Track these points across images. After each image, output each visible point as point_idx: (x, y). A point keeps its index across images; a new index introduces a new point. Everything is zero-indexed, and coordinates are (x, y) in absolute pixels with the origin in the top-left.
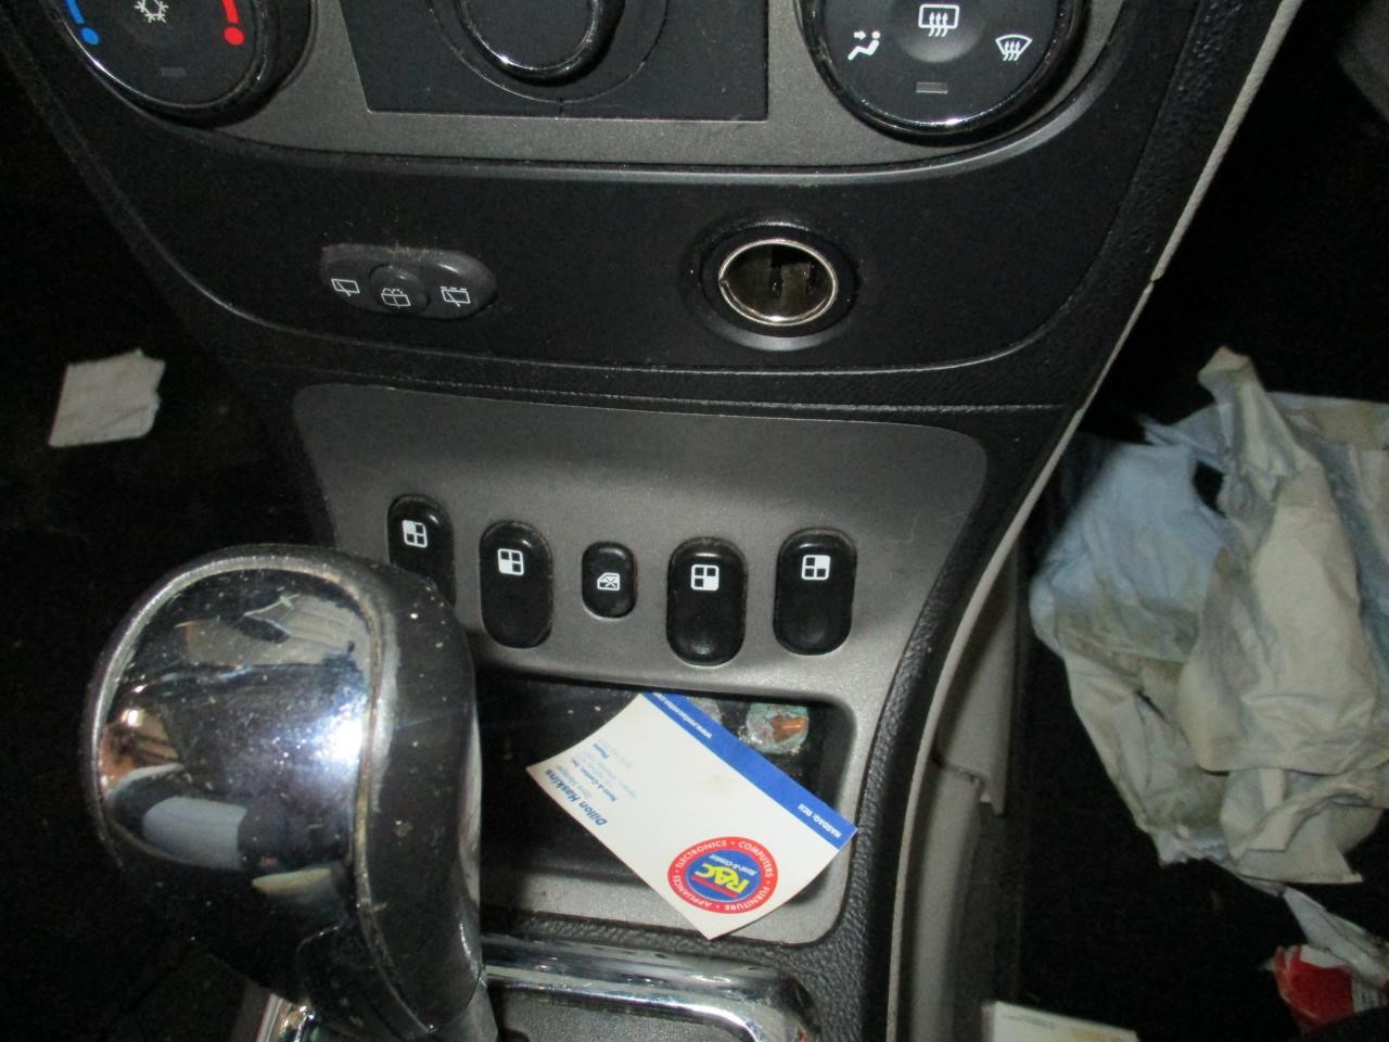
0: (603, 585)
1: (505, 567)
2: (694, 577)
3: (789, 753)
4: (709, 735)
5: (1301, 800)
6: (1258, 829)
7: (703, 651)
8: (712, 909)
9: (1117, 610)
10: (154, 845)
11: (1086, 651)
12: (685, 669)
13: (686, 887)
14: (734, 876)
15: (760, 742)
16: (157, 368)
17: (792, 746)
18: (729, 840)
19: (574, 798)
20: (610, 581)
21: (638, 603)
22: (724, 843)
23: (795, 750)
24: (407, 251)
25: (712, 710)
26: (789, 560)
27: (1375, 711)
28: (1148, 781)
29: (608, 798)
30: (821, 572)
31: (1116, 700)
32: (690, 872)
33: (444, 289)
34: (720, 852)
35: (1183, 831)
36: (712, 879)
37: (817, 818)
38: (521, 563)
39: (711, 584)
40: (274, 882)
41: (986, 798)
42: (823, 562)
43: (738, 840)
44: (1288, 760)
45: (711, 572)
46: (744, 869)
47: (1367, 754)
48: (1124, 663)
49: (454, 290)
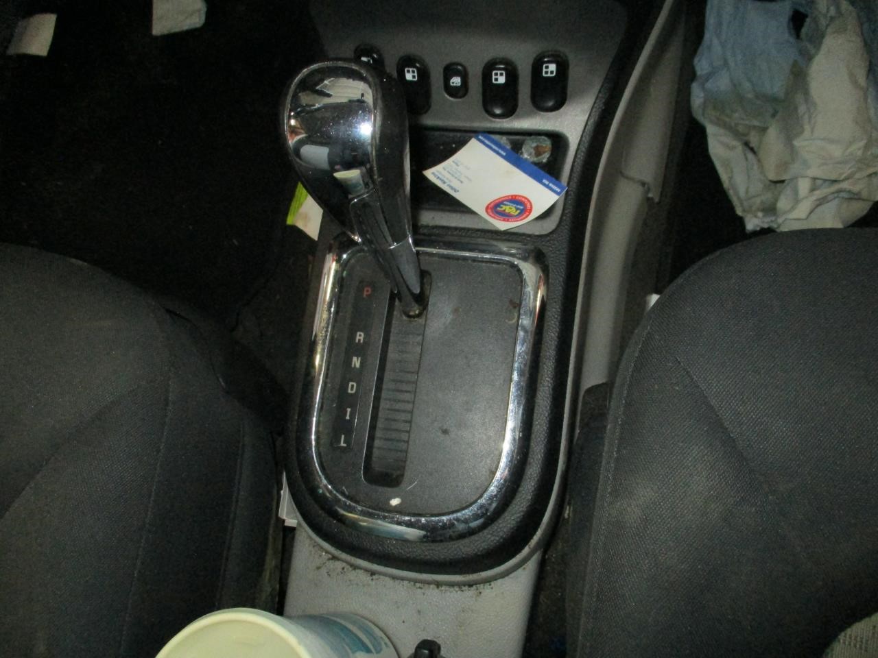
0: (453, 83)
1: (409, 77)
2: (494, 77)
3: (542, 162)
4: (504, 154)
5: (818, 194)
6: (793, 208)
7: (498, 111)
8: (504, 220)
9: (741, 99)
10: (305, 162)
11: (719, 123)
12: (491, 122)
13: (493, 213)
14: (514, 209)
15: (529, 157)
17: (543, 158)
18: (512, 196)
19: (444, 183)
20: (456, 81)
21: (470, 90)
22: (510, 198)
23: (545, 161)
25: (507, 144)
26: (537, 66)
27: (867, 147)
28: (747, 192)
29: (459, 182)
30: (552, 72)
31: (733, 148)
32: (495, 208)
34: (507, 201)
35: (760, 214)
36: (504, 210)
37: (551, 185)
38: (416, 74)
39: (502, 80)
40: (340, 175)
41: (650, 195)
42: (553, 67)
43: (516, 196)
44: (814, 172)
45: (501, 74)
46: (519, 207)
47: (860, 169)
48: (741, 128)
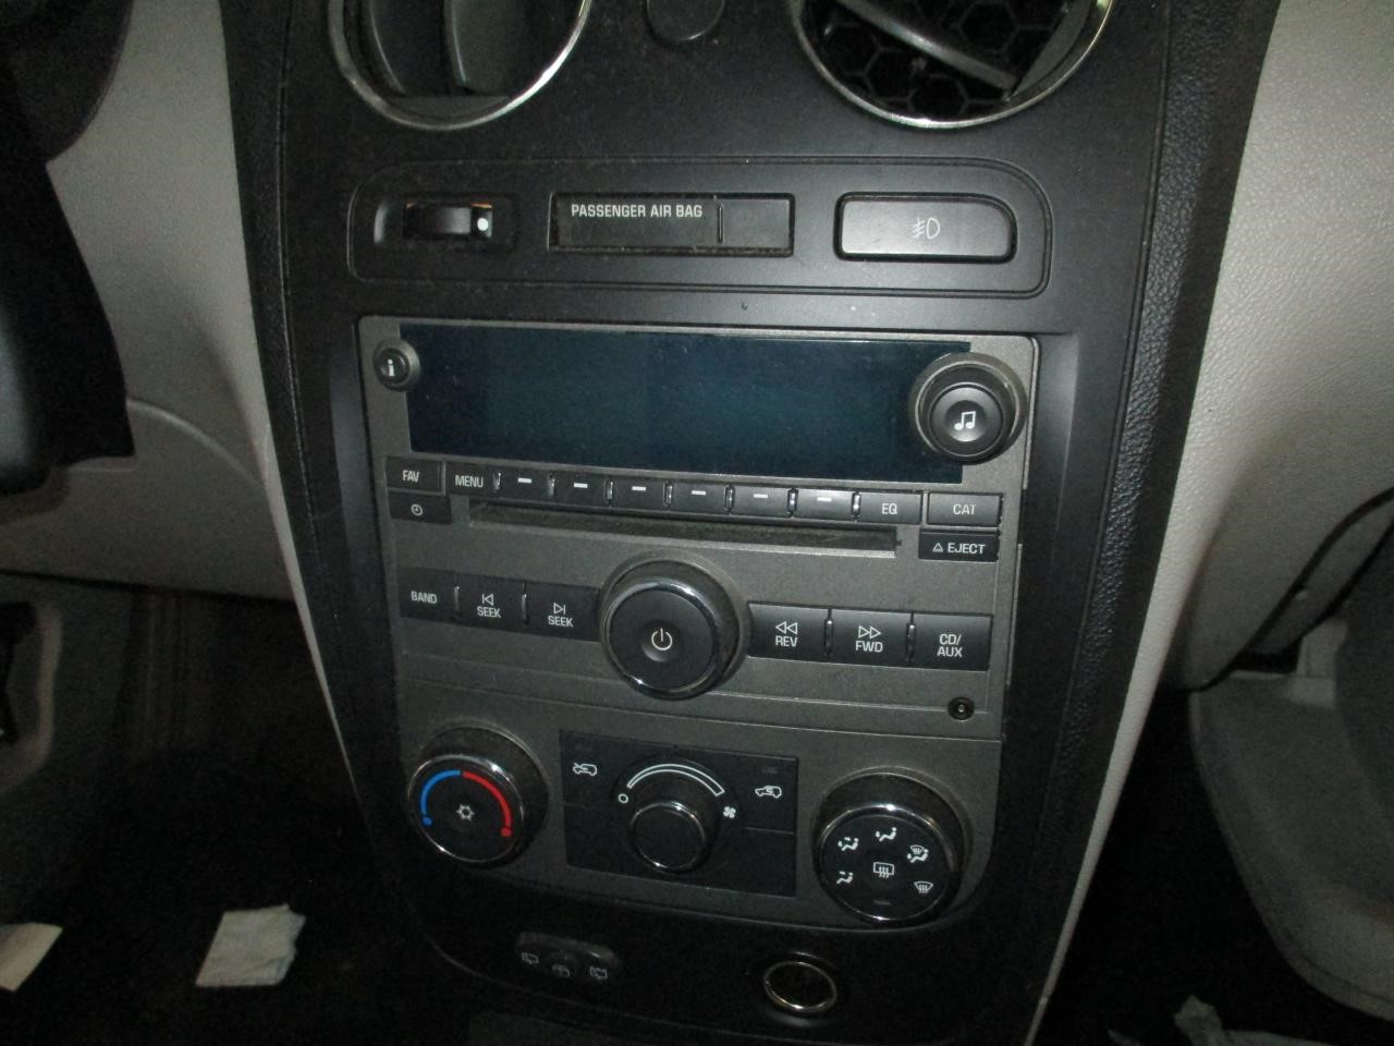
16: (300, 921)
24: (573, 943)
33: (592, 968)
49: (598, 969)
